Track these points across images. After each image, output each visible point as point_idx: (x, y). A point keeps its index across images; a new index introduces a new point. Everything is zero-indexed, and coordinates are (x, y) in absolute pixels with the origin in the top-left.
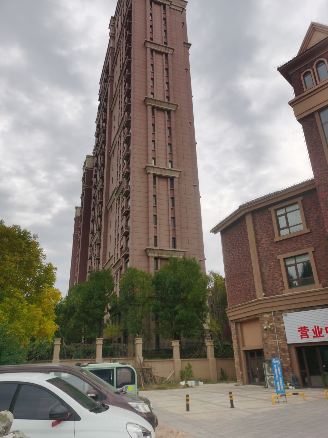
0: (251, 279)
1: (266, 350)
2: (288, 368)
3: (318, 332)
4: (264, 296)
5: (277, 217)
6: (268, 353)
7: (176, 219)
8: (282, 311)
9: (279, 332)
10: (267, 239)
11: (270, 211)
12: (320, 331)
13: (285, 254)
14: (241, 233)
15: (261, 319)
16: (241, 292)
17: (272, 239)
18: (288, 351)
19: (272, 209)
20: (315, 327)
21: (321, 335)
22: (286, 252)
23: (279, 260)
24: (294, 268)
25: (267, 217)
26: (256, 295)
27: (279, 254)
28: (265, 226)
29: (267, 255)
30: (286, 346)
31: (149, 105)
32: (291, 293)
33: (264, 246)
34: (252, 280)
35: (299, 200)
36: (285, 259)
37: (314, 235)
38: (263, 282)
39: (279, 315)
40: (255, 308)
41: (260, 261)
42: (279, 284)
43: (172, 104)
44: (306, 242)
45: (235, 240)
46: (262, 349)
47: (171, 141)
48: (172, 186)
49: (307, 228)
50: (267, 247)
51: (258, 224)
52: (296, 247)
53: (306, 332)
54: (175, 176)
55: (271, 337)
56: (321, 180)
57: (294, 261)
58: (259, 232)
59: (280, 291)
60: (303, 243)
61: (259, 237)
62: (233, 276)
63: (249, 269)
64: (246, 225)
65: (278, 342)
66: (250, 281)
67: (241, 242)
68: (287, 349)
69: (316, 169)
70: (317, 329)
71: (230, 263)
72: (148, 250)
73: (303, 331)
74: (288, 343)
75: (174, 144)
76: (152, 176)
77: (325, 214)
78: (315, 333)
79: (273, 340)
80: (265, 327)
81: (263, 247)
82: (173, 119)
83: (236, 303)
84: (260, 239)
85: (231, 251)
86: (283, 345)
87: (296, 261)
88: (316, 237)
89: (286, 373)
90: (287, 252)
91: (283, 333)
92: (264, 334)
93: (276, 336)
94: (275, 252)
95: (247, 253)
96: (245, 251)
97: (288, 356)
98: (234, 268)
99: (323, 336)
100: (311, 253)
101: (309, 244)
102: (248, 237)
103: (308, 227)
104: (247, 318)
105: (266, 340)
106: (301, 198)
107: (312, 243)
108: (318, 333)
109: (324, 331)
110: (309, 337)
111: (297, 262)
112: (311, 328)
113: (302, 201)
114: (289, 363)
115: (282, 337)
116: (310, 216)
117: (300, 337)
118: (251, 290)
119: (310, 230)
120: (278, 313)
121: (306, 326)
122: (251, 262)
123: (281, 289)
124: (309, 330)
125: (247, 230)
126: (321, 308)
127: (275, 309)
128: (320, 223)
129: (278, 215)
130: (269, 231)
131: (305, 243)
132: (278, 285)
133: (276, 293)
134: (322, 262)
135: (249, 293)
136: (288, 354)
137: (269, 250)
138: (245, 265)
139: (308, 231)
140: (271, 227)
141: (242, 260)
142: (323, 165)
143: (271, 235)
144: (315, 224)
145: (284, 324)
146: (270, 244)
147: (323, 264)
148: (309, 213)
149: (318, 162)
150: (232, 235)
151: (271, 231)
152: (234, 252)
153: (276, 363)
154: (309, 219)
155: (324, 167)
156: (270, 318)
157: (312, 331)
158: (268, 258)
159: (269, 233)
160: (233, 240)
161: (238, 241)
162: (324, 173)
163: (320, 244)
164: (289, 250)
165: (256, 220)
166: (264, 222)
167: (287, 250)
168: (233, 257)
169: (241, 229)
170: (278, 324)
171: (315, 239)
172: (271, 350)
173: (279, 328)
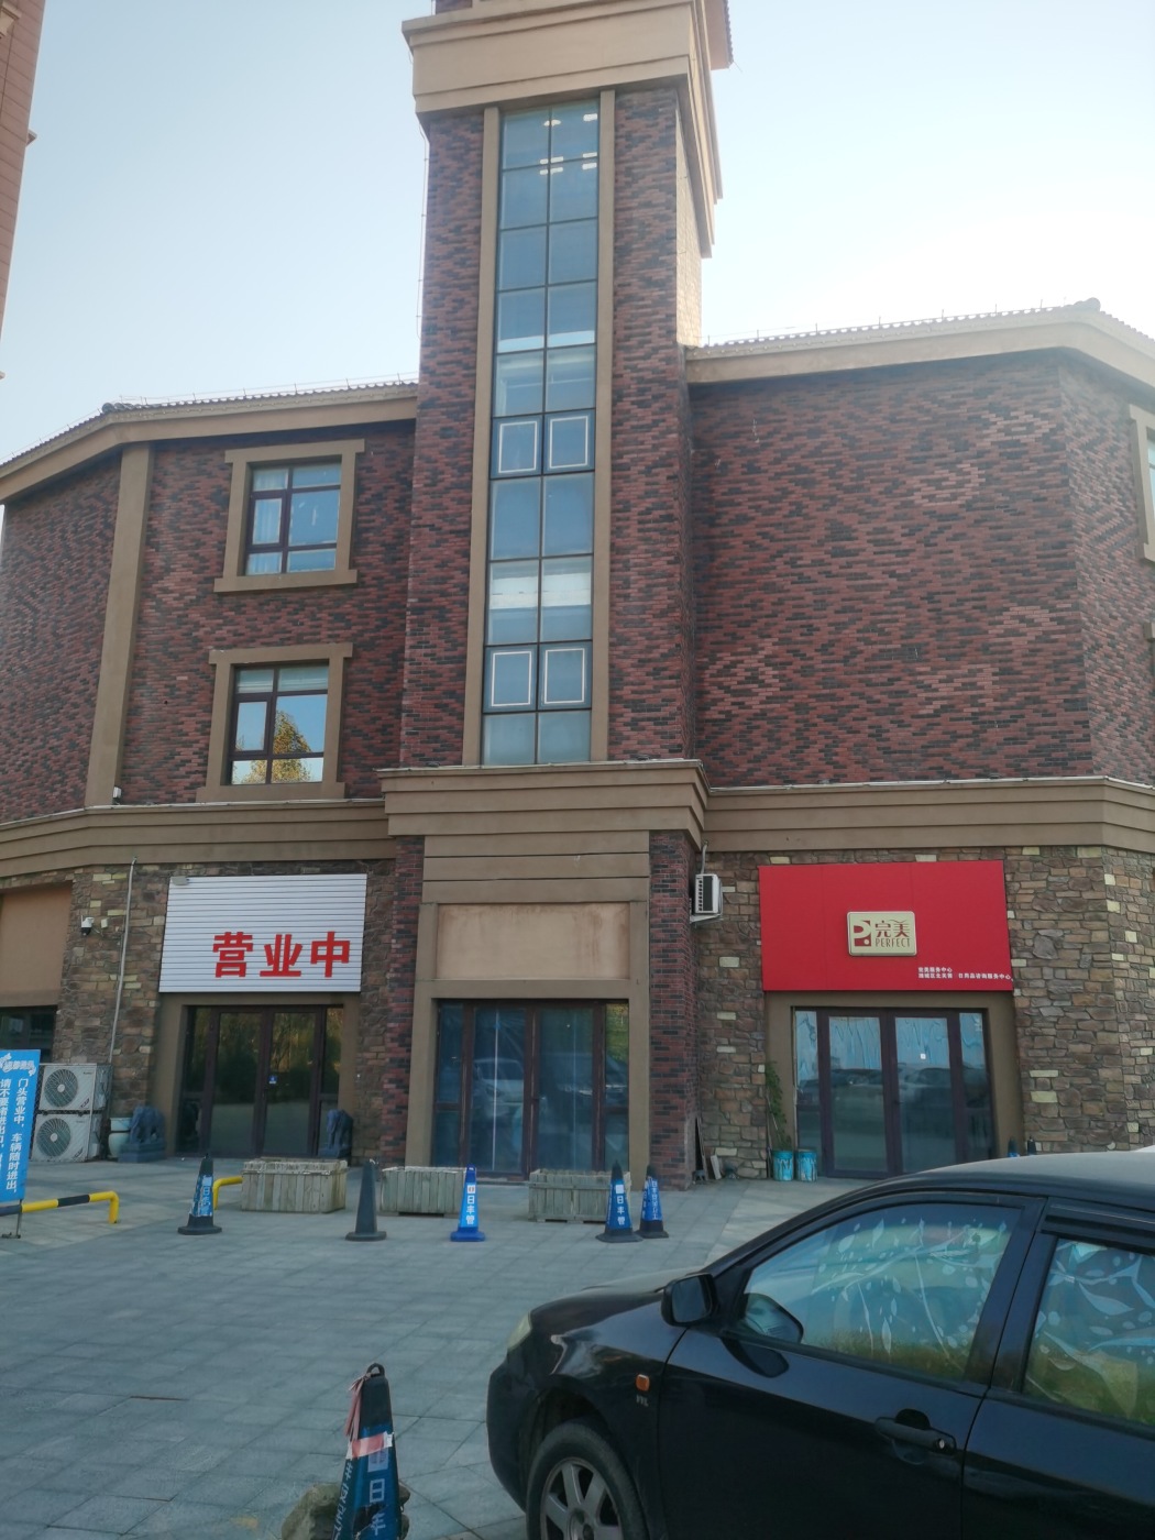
0: (81, 726)
1: (69, 1010)
2: (134, 1084)
3: (282, 957)
5: (252, 498)
6: (69, 1024)
8: (172, 866)
9: (140, 947)
10: (190, 574)
11: (231, 465)
12: (291, 953)
13: (246, 647)
14: (90, 527)
15: (79, 890)
16: (28, 771)
17: (211, 580)
18: (152, 1019)
19: (239, 458)
20: (279, 938)
21: (292, 968)
22: (249, 642)
23: (214, 666)
24: (262, 707)
25: (213, 487)
26: (83, 791)
27: (221, 644)
28: (195, 523)
29: (173, 638)
30: (150, 1000)
32: (225, 803)
33: (169, 599)
34: (83, 730)
35: (350, 449)
36: (237, 668)
37: (368, 601)
38: (128, 742)
39: (156, 879)
40: (66, 842)
41: (135, 656)
42: (190, 761)
44: (330, 618)
45: (57, 554)
46: (55, 1008)
49: (350, 568)
50: (177, 609)
51: (170, 508)
52: (290, 632)
53: (241, 955)
55: (101, 963)
56: (439, 385)
57: (271, 683)
58: (166, 538)
59: (186, 788)
60: (320, 619)
61: (158, 561)
63: (85, 682)
64: (118, 498)
65: (124, 983)
66: (76, 732)
67: (78, 565)
68: (152, 1013)
69: (434, 337)
70: (283, 947)
71: (15, 645)
73: (232, 949)
74: (162, 990)
77: (421, 522)
78: (272, 960)
79: (105, 977)
80: (86, 924)
81: (165, 603)
84: (161, 567)
85: (30, 600)
86: (141, 995)
87: (275, 685)
88: (372, 608)
89: (123, 1102)
90: (253, 641)
91: (154, 950)
92: (75, 949)
93: (123, 959)
94: (206, 633)
95: (96, 615)
96: (87, 605)
97: (148, 1041)
98: (24, 668)
99: (298, 974)
100: (337, 665)
101: (341, 628)
102: (112, 552)
103: (353, 565)
104: (26, 882)
105: (76, 971)
106: (358, 445)
107: (354, 628)
108: (282, 959)
109: (306, 954)
110: (248, 971)
111: (280, 689)
112: (263, 938)
113: (359, 456)
114: (146, 1064)
115: (148, 965)
116: (372, 524)
117: (215, 971)
118: (72, 768)
119: (360, 576)
120: (155, 874)
121: (246, 932)
122: (100, 655)
123: (192, 784)
124: (254, 947)
125: (115, 518)
126: (318, 869)
127: (144, 856)
128: (400, 559)
129: (259, 487)
130: (204, 544)
131: (329, 622)
132: (184, 763)
133: (170, 796)
134: (369, 703)
135: (61, 782)
136: (148, 1032)
137: (186, 623)
138: (73, 665)
139: (350, 577)
140: (216, 530)
141: (65, 642)
142: (461, 331)
143: (208, 561)
144: (380, 560)
145: (165, 916)
146: (194, 597)
147: (369, 711)
148: (372, 512)
149: (448, 313)
150: (52, 531)
151: (214, 546)
152: (41, 602)
153: (12, 1071)
154: (364, 535)
155: (462, 338)
156: (116, 888)
157: (264, 953)
158: (171, 653)
159: (202, 552)
160: (50, 550)
161: (70, 558)
162: (459, 362)
163: (378, 638)
164: (264, 636)
165: (165, 487)
166: (194, 503)
167: (254, 633)
168: (33, 624)
169: (92, 508)
170: (144, 913)
171: (367, 616)
172: (86, 1012)
173: (141, 930)
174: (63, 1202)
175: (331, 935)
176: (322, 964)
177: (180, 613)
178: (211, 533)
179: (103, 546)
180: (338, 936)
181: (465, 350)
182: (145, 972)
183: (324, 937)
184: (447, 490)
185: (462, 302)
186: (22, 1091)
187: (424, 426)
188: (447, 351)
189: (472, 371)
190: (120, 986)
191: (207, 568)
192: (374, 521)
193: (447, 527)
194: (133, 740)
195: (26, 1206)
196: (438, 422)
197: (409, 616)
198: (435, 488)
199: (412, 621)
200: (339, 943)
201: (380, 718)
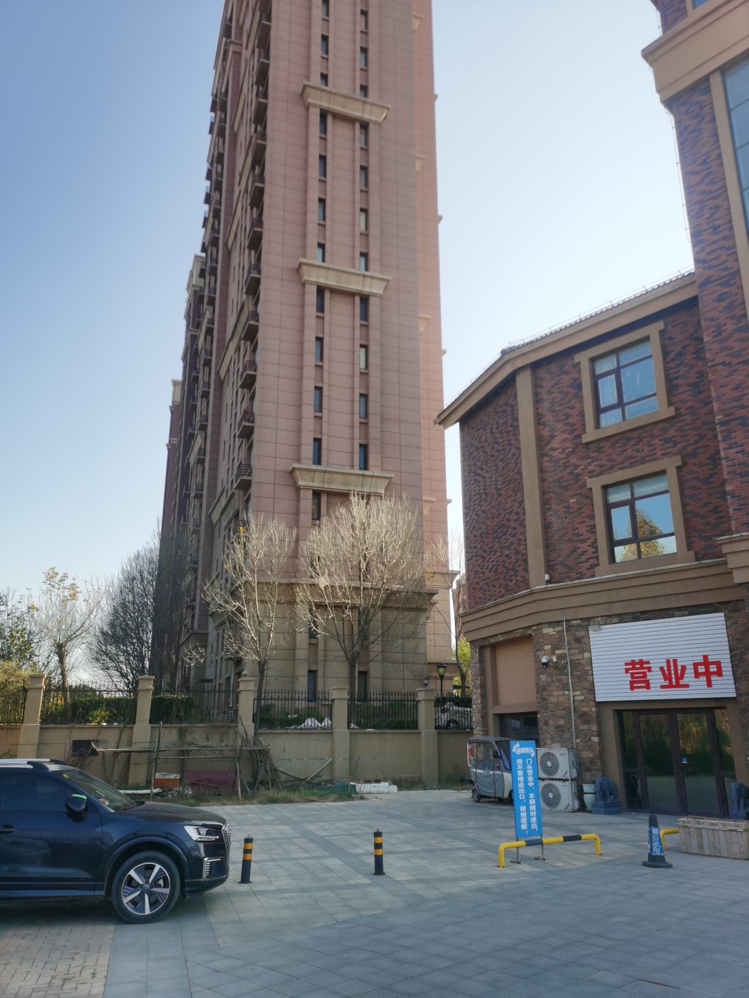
0: (520, 540)
1: (544, 714)
2: (592, 763)
3: (673, 674)
4: (548, 582)
5: (595, 379)
6: (546, 723)
7: (371, 398)
8: (588, 619)
9: (579, 673)
10: (566, 436)
11: (579, 363)
12: (679, 672)
13: (609, 473)
14: (505, 423)
15: (536, 639)
16: (496, 571)
17: (579, 436)
18: (595, 719)
19: (583, 358)
20: (668, 662)
21: (682, 682)
22: (610, 469)
23: (591, 489)
24: (626, 509)
25: (571, 379)
26: (528, 579)
27: (592, 475)
28: (564, 404)
29: (562, 477)
30: (591, 707)
31: (314, 105)
32: (614, 575)
33: (556, 454)
34: (522, 542)
35: (654, 330)
36: (605, 488)
37: (686, 425)
38: (548, 546)
39: (580, 629)
40: (523, 611)
41: (543, 493)
42: (587, 551)
43: (372, 104)
44: (663, 442)
45: (490, 443)
46: (536, 713)
47: (367, 201)
48: (365, 315)
49: (669, 406)
50: (563, 458)
51: (547, 399)
52: (635, 457)
53: (644, 673)
54: (375, 290)
55: (557, 684)
56: (710, 268)
57: (629, 493)
58: (548, 418)
59: (588, 569)
60: (654, 444)
61: (546, 433)
62: (482, 533)
63: (517, 513)
64: (517, 402)
65: (574, 696)
66: (518, 544)
67: (502, 446)
68: (594, 715)
69: (701, 238)
70: (672, 668)
71: (476, 500)
72: (297, 472)
73: (638, 671)
74: (597, 700)
75: (373, 210)
76: (314, 289)
77: (715, 362)
78: (667, 677)
79: (561, 693)
80: (544, 660)
81: (555, 457)
82: (373, 146)
83: (485, 599)
84: (549, 436)
85: (480, 472)
86: (585, 704)
87: (632, 494)
88: (690, 429)
89: (588, 774)
90: (613, 468)
91: (588, 674)
92: (541, 676)
93: (570, 681)
94: (582, 469)
95: (516, 473)
96: (511, 468)
97: (595, 733)
98: (484, 512)
99: (687, 686)
100: (672, 472)
101: (670, 447)
102: (519, 434)
103: (670, 404)
104: (506, 637)
105: (544, 690)
106: (660, 325)
107: (679, 445)
108: (673, 676)
109: (690, 672)
110: (651, 685)
111: (636, 495)
112: (657, 663)
113: (662, 332)
114: (598, 749)
115: (585, 684)
116: (679, 374)
117: (629, 686)
118: (519, 566)
119: (677, 409)
120: (579, 626)
121: (645, 659)
122: (523, 496)
123: (591, 566)
124: (653, 669)
125: (518, 414)
126: (686, 613)
127: (570, 614)
128: (704, 391)
129: (598, 371)
130: (571, 415)
131: (661, 445)
132: (583, 553)
133: (578, 576)
134: (701, 494)
135: (515, 575)
136: (594, 728)
137: (569, 466)
138: (509, 505)
139: (671, 412)
140: (577, 405)
141: (502, 492)
142: (719, 226)
143: (575, 425)
144: (690, 395)
145: (590, 651)
146: (571, 449)
147: (701, 499)
148: (678, 366)
149: (707, 218)
150: (485, 430)
151: (577, 415)
152: (486, 472)
153: (522, 754)
154: (675, 382)
155: (720, 232)
156: (558, 636)
157: (660, 673)
158: (564, 486)
159: (571, 420)
160: (486, 441)
161: (498, 443)
162: (722, 248)
163: (698, 448)
164: (619, 464)
165: (542, 387)
166: (562, 392)
167: (613, 463)
168: (485, 486)
169: (504, 412)
170: (577, 651)
171: (687, 435)
172: (554, 716)
173: (577, 662)
174: (567, 839)
175: (705, 657)
176: (704, 678)
177: (565, 460)
178: (574, 407)
179: (514, 432)
180: (711, 659)
181: (726, 238)
182: (585, 688)
183: (701, 660)
184: (730, 335)
185: (717, 208)
186: (529, 767)
187: (705, 298)
188: (712, 244)
189: (734, 250)
190: (572, 698)
191: (576, 429)
192: (679, 371)
193: (735, 361)
194: (551, 544)
195: (545, 840)
196: (714, 292)
197: (719, 428)
198: (720, 337)
199: (722, 432)
200: (713, 663)
201: (710, 503)
